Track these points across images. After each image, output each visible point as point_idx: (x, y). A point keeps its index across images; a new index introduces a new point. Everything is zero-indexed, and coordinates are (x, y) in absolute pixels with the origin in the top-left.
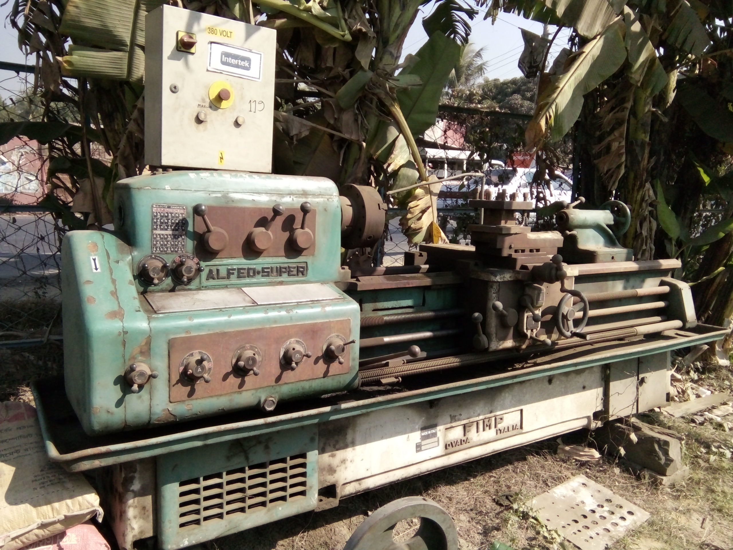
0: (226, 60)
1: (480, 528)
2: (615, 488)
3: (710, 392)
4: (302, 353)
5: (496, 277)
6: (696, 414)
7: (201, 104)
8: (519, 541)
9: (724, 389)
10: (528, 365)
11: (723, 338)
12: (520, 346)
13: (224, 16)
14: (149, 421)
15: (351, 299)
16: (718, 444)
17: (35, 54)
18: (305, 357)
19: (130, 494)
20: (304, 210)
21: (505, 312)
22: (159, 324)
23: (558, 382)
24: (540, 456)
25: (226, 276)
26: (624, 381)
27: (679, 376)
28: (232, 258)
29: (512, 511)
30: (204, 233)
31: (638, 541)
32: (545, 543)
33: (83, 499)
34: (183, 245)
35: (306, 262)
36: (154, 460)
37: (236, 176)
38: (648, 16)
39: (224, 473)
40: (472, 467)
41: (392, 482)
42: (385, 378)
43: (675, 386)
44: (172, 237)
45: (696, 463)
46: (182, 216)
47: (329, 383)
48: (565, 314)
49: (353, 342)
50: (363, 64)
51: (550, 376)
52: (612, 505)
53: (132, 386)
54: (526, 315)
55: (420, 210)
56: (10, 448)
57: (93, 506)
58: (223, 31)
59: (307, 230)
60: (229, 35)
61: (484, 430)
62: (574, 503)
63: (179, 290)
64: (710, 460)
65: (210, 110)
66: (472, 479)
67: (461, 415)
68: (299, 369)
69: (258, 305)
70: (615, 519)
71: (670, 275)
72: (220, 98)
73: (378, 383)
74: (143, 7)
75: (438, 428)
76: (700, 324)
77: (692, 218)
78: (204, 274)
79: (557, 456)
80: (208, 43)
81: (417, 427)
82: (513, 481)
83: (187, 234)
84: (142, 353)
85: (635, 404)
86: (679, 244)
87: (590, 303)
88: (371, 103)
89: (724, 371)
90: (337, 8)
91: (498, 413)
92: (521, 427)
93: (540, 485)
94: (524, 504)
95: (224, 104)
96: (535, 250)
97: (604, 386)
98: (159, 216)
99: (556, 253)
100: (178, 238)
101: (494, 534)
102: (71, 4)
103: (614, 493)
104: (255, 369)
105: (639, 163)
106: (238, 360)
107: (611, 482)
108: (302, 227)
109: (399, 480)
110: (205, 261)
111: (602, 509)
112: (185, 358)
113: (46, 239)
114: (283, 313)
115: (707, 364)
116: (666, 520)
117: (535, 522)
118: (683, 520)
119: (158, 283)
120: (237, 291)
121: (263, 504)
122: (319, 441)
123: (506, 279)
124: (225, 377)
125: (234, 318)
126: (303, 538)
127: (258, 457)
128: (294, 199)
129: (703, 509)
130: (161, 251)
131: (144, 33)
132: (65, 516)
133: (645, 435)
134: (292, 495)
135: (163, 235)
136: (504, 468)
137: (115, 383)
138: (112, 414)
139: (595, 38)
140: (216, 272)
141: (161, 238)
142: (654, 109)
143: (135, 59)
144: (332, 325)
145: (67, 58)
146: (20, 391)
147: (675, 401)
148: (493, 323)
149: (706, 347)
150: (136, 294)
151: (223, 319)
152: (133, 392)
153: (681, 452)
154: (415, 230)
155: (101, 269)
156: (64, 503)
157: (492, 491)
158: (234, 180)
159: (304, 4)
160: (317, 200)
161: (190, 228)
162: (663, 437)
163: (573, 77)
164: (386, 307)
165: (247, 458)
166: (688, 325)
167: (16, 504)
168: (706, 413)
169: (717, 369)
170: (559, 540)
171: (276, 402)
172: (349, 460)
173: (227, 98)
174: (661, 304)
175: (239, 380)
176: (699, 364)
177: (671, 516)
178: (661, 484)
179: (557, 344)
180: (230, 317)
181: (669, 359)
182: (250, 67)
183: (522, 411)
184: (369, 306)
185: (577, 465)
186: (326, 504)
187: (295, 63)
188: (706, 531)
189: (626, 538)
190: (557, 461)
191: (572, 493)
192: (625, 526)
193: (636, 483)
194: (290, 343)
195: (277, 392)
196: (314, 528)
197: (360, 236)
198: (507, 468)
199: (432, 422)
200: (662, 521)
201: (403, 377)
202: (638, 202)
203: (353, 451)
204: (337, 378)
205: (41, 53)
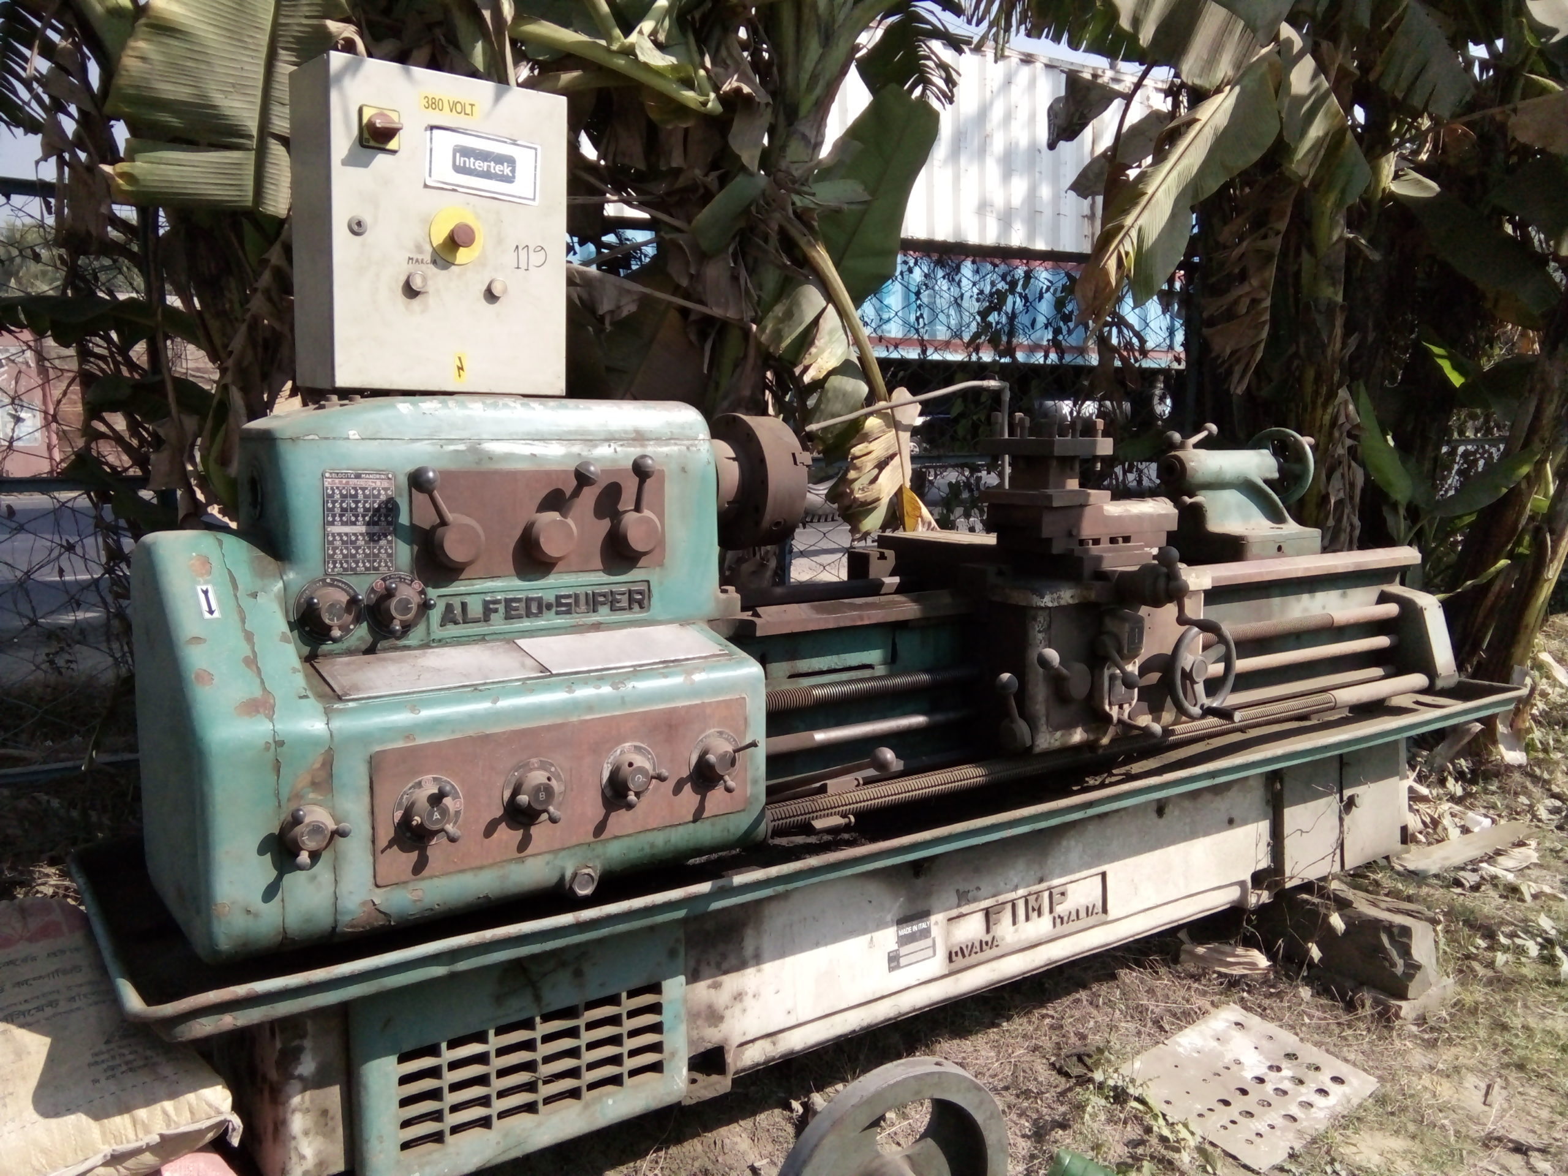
0: (465, 162)
1: (1027, 1124)
2: (1304, 1029)
3: (1489, 821)
4: (647, 771)
5: (1043, 597)
6: (1463, 869)
7: (415, 256)
8: (1109, 1149)
9: (1518, 813)
10: (1114, 779)
11: (1512, 707)
12: (1098, 740)
13: (452, 70)
14: (334, 928)
15: (744, 654)
16: (1511, 928)
17: (53, 160)
18: (654, 781)
19: (296, 1085)
20: (641, 471)
21: (1064, 671)
22: (348, 723)
23: (1177, 813)
24: (1145, 968)
25: (481, 616)
26: (1312, 805)
27: (1424, 790)
28: (493, 577)
29: (1091, 1086)
30: (434, 528)
31: (1355, 1139)
32: (1163, 1151)
33: (198, 1098)
34: (390, 555)
35: (648, 582)
36: (344, 1009)
37: (495, 406)
38: (1331, 44)
39: (492, 1032)
40: (1003, 998)
41: (840, 1036)
42: (821, 817)
43: (1418, 811)
44: (367, 538)
45: (1468, 971)
46: (386, 494)
47: (706, 832)
48: (1188, 669)
49: (754, 744)
50: (745, 159)
51: (1159, 801)
52: (1300, 1065)
53: (298, 855)
54: (1106, 673)
55: (875, 462)
56: (38, 997)
57: (219, 1113)
58: (455, 104)
59: (646, 513)
60: (468, 110)
61: (1027, 919)
62: (1221, 1064)
63: (385, 650)
64: (1497, 964)
65: (433, 269)
66: (1005, 1024)
67: (978, 889)
68: (643, 806)
69: (552, 675)
70: (1307, 1093)
71: (1398, 579)
72: (454, 242)
73: (806, 828)
74: (284, 55)
75: (933, 918)
76: (1464, 679)
77: (1436, 459)
78: (436, 615)
79: (1179, 968)
80: (426, 129)
81: (889, 918)
82: (1092, 1024)
83: (397, 530)
84: (315, 785)
85: (1338, 851)
86: (1413, 513)
87: (1238, 644)
88: (766, 241)
89: (1517, 776)
90: (687, 44)
91: (1056, 882)
92: (1105, 910)
93: (1147, 1030)
94: (1116, 1071)
95: (463, 255)
96: (1120, 540)
97: (1271, 816)
98: (337, 497)
99: (1163, 543)
100: (380, 539)
101: (1058, 1136)
102: (130, 52)
103: (1302, 1040)
104: (551, 809)
105: (1324, 347)
106: (516, 792)
107: (1294, 1018)
108: (638, 508)
109: (854, 1031)
110: (436, 586)
111: (1279, 1074)
112: (405, 793)
113: (79, 550)
114: (606, 690)
115: (1482, 763)
116: (1413, 1092)
117: (1141, 1107)
118: (1446, 1090)
119: (341, 637)
120: (507, 646)
121: (575, 1094)
122: (686, 955)
123: (1063, 602)
124: (490, 829)
125: (504, 703)
126: (657, 1162)
127: (561, 995)
128: (619, 449)
129: (1485, 1065)
130: (345, 570)
131: (287, 110)
132: (162, 1136)
133: (1360, 915)
134: (633, 1073)
135: (346, 534)
136: (1071, 998)
137: (261, 851)
138: (256, 915)
139: (1218, 90)
140: (460, 609)
141: (344, 542)
142: (1351, 236)
143: (268, 165)
144: (708, 711)
145: (122, 167)
146: (36, 875)
147: (1418, 842)
148: (1040, 693)
149: (1478, 727)
150: (296, 662)
151: (482, 706)
152: (300, 868)
153: (1437, 948)
154: (865, 504)
155: (222, 612)
156: (157, 1108)
157: (1047, 1044)
158: (491, 413)
159: (618, 39)
160: (665, 449)
161: (404, 519)
162: (1399, 919)
163: (1174, 173)
164: (817, 669)
165: (538, 998)
166: (1440, 684)
167: (57, 1115)
168: (1484, 865)
169: (1503, 770)
170: (1192, 1142)
171: (596, 878)
172: (750, 995)
173: (469, 241)
174: (1382, 641)
175: (518, 834)
176: (1463, 763)
177: (1422, 1082)
178: (1397, 1016)
179: (1172, 733)
180: (495, 701)
181: (1403, 755)
182: (514, 177)
183: (1104, 875)
184: (781, 668)
185: (1221, 984)
186: (705, 1088)
187: (602, 162)
188: (1494, 1112)
189: (1331, 1132)
190: (1179, 977)
191: (1215, 1044)
192: (1327, 1108)
193: (1347, 1018)
194: (622, 752)
195: (598, 857)
196: (679, 1140)
197: (758, 523)
198: (1078, 996)
199: (921, 906)
200: (1404, 1095)
201: (858, 814)
202: (1326, 429)
203: (758, 974)
204: (721, 823)
205: (67, 156)
